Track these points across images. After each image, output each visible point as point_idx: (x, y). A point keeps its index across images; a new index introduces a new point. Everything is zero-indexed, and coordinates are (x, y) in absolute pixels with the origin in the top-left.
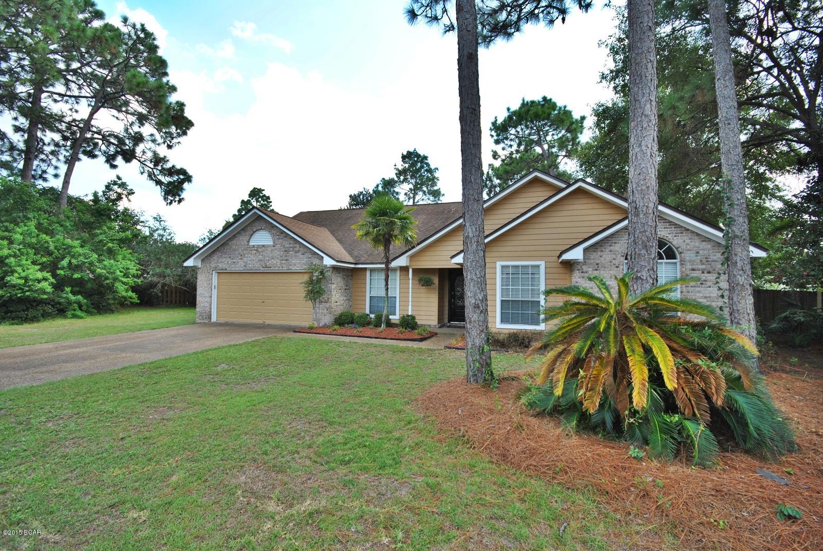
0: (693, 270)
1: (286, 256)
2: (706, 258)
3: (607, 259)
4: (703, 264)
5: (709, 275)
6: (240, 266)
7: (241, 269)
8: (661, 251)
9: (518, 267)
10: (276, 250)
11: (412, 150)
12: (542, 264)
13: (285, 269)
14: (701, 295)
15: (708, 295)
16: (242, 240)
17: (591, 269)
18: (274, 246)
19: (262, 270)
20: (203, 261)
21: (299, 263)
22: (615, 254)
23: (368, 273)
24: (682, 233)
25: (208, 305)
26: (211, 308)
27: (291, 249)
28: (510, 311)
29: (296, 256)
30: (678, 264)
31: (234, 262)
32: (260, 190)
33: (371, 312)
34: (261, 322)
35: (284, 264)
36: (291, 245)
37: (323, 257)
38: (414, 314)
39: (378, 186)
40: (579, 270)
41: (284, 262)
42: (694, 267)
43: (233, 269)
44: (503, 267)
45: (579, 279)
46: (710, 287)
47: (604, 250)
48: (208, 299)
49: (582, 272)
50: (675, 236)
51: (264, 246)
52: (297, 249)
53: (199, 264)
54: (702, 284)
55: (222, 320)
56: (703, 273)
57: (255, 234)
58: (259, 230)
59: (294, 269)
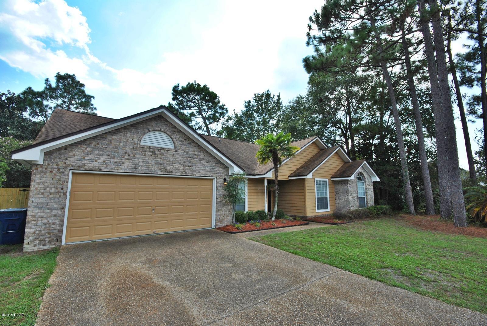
1: (190, 162)
6: (127, 167)
7: (129, 172)
9: (321, 181)
10: (178, 154)
12: (327, 180)
13: (189, 175)
16: (130, 138)
18: (176, 151)
19: (160, 174)
20: (47, 154)
21: (203, 170)
25: (57, 221)
26: (62, 226)
27: (196, 156)
28: (320, 203)
29: (200, 163)
30: (364, 182)
31: (116, 162)
34: (150, 232)
35: (188, 170)
36: (196, 153)
37: (233, 167)
41: (187, 168)
50: (365, 173)
51: (163, 149)
53: (40, 160)
55: (77, 241)
57: (148, 134)
58: (157, 130)
59: (198, 175)
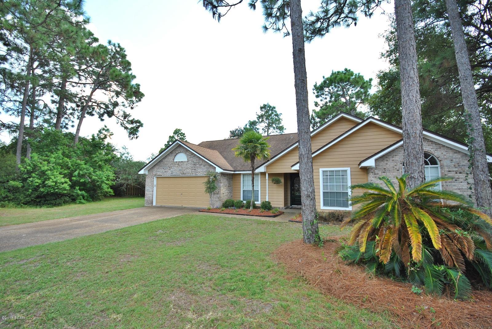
0: (449, 171)
1: (195, 167)
2: (458, 164)
3: (391, 165)
4: (456, 168)
5: (460, 174)
6: (168, 174)
7: (170, 175)
8: (427, 160)
9: (333, 171)
10: (189, 164)
11: (266, 104)
12: (348, 169)
13: (194, 175)
14: (456, 187)
15: (461, 188)
16: (170, 158)
17: (380, 172)
18: (188, 162)
19: (181, 175)
20: (149, 171)
21: (202, 171)
22: (396, 162)
23: (242, 176)
24: (440, 148)
25: (151, 196)
26: (153, 198)
27: (198, 163)
28: (329, 199)
29: (200, 167)
30: (439, 168)
31: (166, 172)
32: (179, 130)
33: (244, 200)
34: (180, 205)
35: (194, 172)
36: (198, 161)
37: (215, 168)
38: (270, 200)
39: (246, 125)
40: (372, 173)
42: (450, 170)
43: (165, 176)
44: (323, 171)
45: (373, 179)
46: (462, 182)
47: (388, 160)
48: (151, 193)
49: (375, 174)
50: (436, 150)
51: (182, 162)
52: (200, 163)
53: (147, 173)
54: (456, 180)
55: (159, 205)
56: (456, 173)
57: (177, 155)
58: (180, 153)
59: (199, 174)
